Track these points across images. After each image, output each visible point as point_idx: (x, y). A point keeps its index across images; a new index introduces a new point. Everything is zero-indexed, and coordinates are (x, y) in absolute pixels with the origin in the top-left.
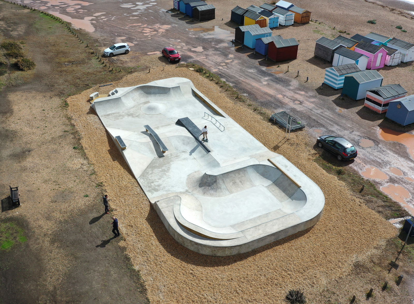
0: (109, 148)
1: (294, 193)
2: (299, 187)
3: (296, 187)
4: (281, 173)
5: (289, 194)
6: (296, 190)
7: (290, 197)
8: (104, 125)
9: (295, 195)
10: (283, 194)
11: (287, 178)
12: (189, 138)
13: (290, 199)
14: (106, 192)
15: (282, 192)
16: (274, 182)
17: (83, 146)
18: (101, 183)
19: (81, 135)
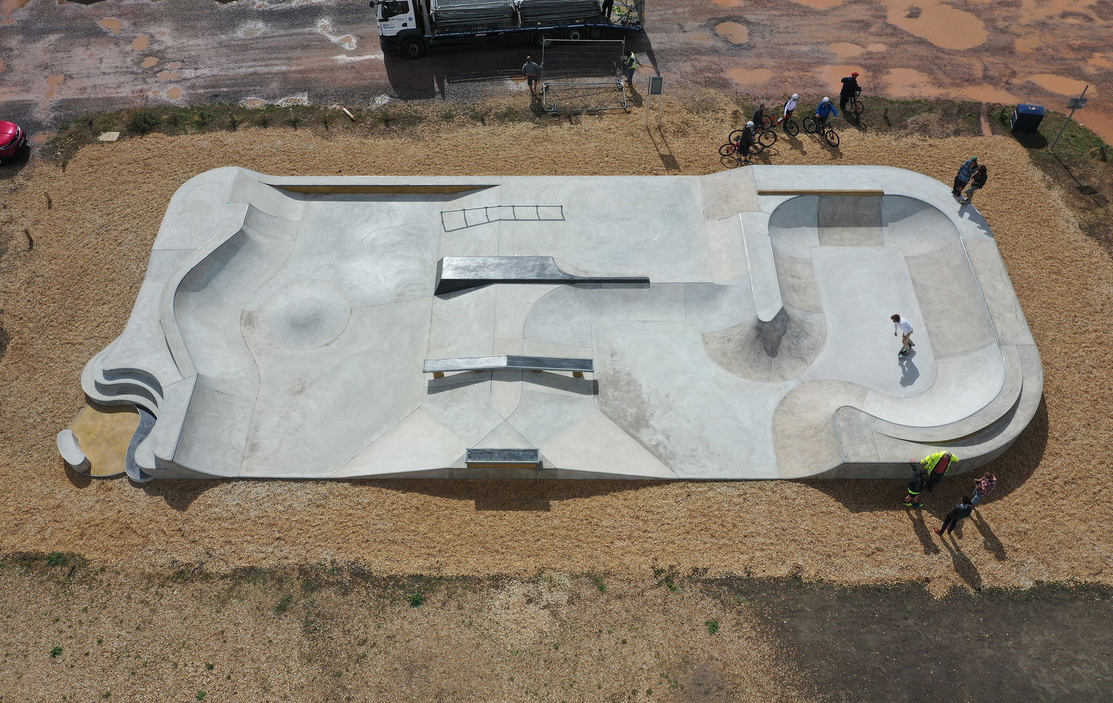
0: (473, 502)
1: (880, 212)
2: (881, 194)
3: (876, 199)
4: (817, 198)
5: (872, 221)
6: (879, 203)
7: (881, 225)
8: (312, 480)
9: (886, 213)
10: (863, 229)
11: (838, 198)
12: (552, 296)
13: (883, 228)
14: (706, 570)
15: (857, 228)
16: (818, 227)
17: (412, 572)
18: (658, 572)
19: (333, 562)
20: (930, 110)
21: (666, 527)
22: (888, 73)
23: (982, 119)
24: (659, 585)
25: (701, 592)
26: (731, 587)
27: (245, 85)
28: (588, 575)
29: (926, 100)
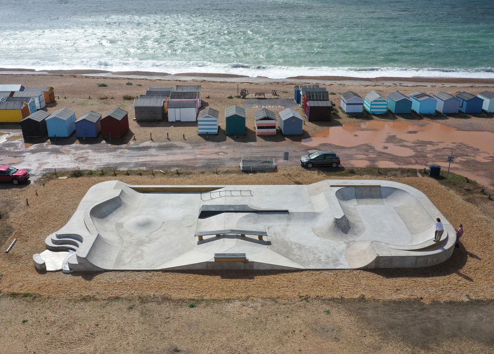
1: (381, 193)
4: (354, 188)
5: (378, 197)
6: (379, 190)
9: (383, 194)
10: (375, 200)
11: (363, 188)
13: (383, 199)
14: (322, 296)
15: (372, 199)
16: (356, 198)
17: (190, 298)
18: (301, 297)
19: (154, 295)
20: (397, 171)
21: (303, 284)
22: (378, 162)
23: (417, 173)
24: (302, 301)
25: (321, 303)
26: (334, 301)
27: (120, 165)
28: (270, 298)
29: (394, 168)
